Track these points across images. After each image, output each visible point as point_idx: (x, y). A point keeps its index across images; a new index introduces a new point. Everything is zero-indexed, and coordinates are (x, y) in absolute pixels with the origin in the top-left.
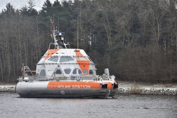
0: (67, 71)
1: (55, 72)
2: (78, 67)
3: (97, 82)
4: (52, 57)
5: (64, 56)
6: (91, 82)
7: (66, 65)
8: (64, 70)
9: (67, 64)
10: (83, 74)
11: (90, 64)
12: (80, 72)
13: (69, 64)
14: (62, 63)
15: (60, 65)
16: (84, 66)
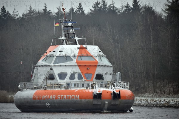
0: (62, 76)
1: (47, 77)
2: (77, 70)
3: (89, 91)
4: (47, 57)
5: (61, 55)
6: (82, 90)
7: (61, 68)
8: (58, 74)
9: (63, 66)
10: (84, 79)
11: (99, 66)
12: (80, 77)
13: (66, 66)
14: (56, 65)
15: (53, 68)
16: (87, 69)
